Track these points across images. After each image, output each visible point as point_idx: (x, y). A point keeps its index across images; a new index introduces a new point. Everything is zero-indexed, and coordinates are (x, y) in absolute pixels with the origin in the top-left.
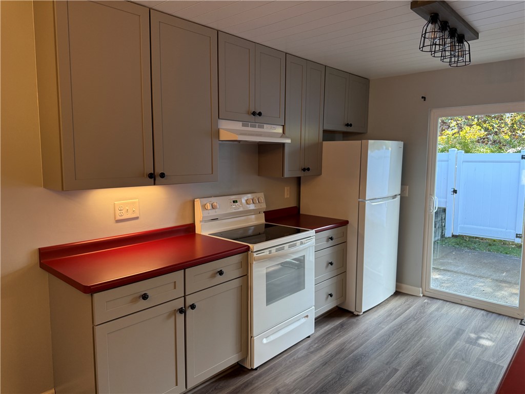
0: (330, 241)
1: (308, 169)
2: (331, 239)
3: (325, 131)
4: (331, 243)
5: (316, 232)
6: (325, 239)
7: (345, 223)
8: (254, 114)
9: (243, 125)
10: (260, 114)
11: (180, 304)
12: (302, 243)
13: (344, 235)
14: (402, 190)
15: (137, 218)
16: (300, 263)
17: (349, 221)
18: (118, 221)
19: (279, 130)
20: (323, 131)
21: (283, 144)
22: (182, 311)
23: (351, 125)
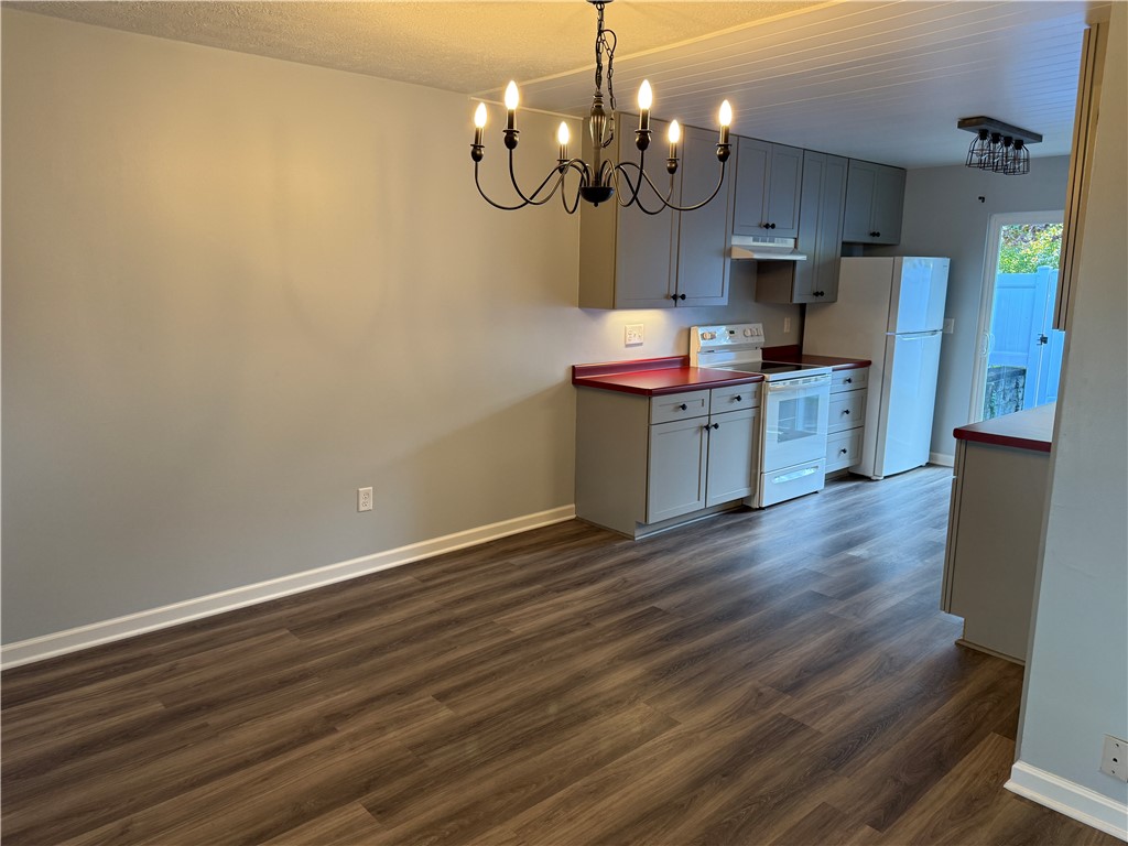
0: (848, 384)
1: (822, 294)
2: (849, 381)
3: (844, 244)
4: (848, 386)
5: (834, 370)
6: (842, 381)
7: (868, 363)
8: (767, 226)
9: (754, 240)
10: (773, 226)
11: (705, 421)
12: (816, 380)
13: (865, 379)
14: (946, 325)
15: (641, 344)
16: (812, 403)
17: (873, 361)
18: (627, 346)
19: (790, 243)
20: (843, 243)
21: (794, 263)
22: (707, 428)
23: (878, 235)
